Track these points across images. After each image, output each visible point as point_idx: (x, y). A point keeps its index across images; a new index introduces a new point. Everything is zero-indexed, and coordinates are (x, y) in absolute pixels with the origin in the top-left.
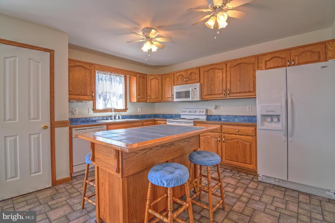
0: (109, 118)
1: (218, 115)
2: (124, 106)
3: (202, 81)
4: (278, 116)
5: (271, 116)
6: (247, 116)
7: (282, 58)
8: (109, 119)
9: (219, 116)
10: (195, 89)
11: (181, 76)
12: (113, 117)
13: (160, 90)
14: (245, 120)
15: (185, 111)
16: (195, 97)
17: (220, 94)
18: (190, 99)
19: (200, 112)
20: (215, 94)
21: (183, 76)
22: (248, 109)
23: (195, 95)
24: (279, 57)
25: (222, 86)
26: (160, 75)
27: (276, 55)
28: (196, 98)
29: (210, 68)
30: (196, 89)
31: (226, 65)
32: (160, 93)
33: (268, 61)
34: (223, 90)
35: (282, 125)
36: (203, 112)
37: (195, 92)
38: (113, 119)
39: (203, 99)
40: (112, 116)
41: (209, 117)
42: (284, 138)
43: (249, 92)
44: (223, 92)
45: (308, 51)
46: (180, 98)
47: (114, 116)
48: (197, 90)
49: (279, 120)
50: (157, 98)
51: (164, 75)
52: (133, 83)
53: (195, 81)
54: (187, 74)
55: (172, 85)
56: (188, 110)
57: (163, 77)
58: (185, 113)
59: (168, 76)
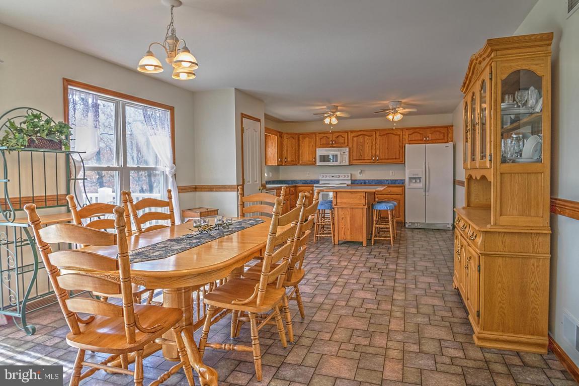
1: (363, 180)
3: (350, 145)
4: (420, 178)
5: (415, 178)
6: (390, 180)
7: (420, 134)
9: (365, 180)
11: (325, 138)
13: (297, 152)
14: (388, 183)
15: (326, 177)
17: (369, 159)
19: (345, 176)
20: (364, 160)
21: (329, 138)
22: (391, 173)
23: (343, 160)
24: (418, 133)
25: (372, 152)
26: (296, 134)
27: (417, 130)
28: (345, 162)
29: (359, 133)
30: (344, 153)
31: (376, 133)
32: (297, 155)
33: (410, 135)
34: (372, 156)
35: (423, 184)
36: (348, 177)
37: (344, 156)
39: (350, 164)
41: (354, 182)
42: (424, 194)
43: (396, 159)
44: (372, 158)
45: (437, 131)
46: (324, 161)
48: (346, 154)
49: (420, 181)
50: (294, 161)
51: (302, 134)
52: (272, 143)
53: (342, 145)
54: (332, 137)
55: (314, 147)
56: (329, 175)
57: (301, 136)
58: (326, 179)
59: (307, 136)
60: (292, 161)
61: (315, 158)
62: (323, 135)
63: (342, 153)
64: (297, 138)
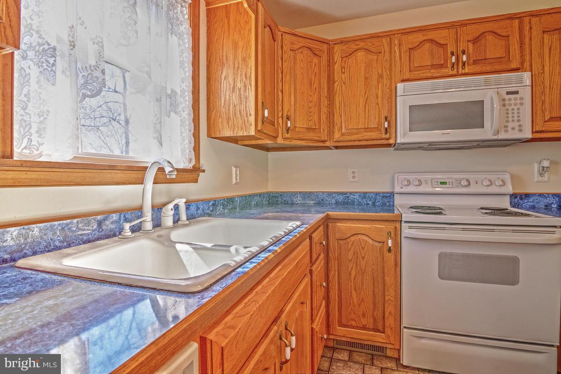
0: (127, 226)
2: (190, 153)
8: (128, 233)
10: (508, 93)
11: (427, 46)
12: (148, 216)
13: (325, 101)
15: (421, 182)
16: (510, 125)
18: (486, 133)
19: (491, 183)
21: (443, 46)
23: (510, 119)
28: (517, 128)
30: (517, 93)
32: (324, 110)
36: (505, 183)
37: (510, 105)
38: (149, 226)
40: (139, 211)
47: (153, 207)
48: (522, 99)
50: (313, 129)
51: (343, 42)
52: (235, 45)
53: (502, 65)
54: (457, 41)
55: (386, 81)
56: (429, 176)
57: (337, 48)
58: (421, 189)
59: (362, 44)
60: (308, 129)
61: (391, 118)
62: (420, 37)
63: (503, 92)
64: (325, 57)
